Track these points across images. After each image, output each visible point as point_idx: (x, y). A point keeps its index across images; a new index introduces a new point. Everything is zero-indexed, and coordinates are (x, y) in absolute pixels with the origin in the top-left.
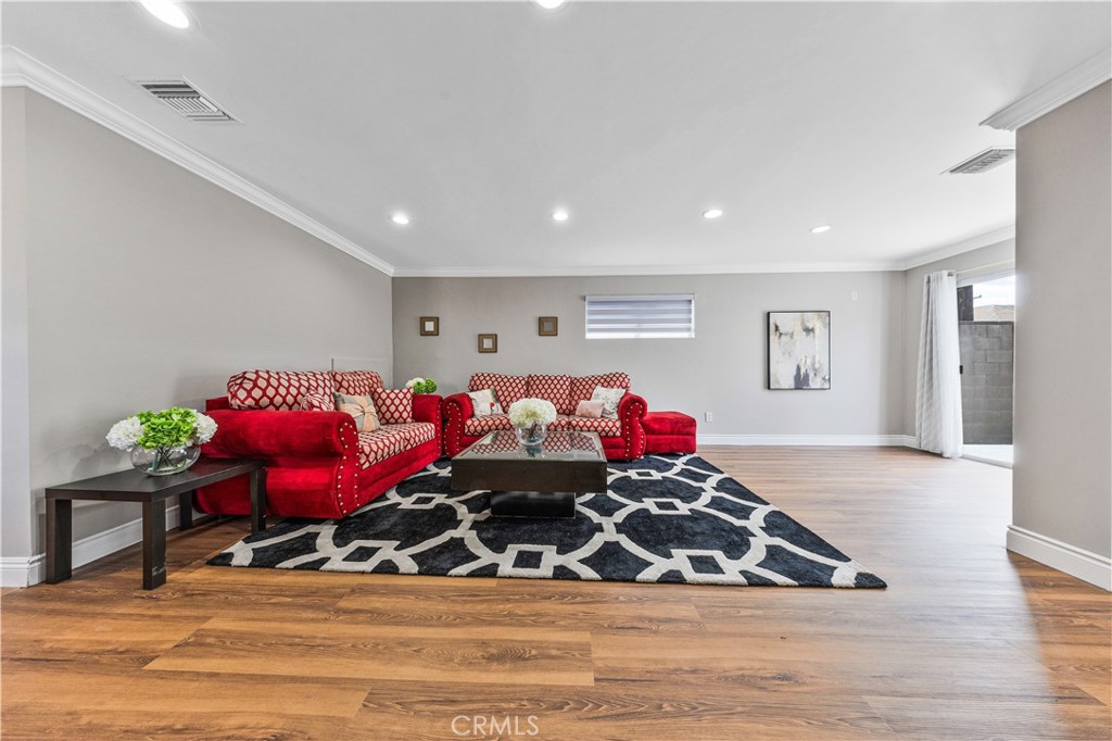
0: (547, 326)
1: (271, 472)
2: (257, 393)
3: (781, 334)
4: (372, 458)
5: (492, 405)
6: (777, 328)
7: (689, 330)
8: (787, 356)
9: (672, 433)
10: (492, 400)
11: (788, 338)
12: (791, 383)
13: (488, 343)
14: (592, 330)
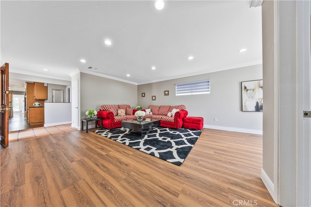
0: (167, 93)
1: (104, 121)
2: (103, 108)
3: (247, 90)
4: (117, 120)
5: (150, 112)
6: (245, 88)
7: (208, 91)
8: (251, 98)
9: (192, 123)
10: (150, 111)
11: (251, 91)
12: (253, 109)
13: (154, 98)
14: (177, 93)
